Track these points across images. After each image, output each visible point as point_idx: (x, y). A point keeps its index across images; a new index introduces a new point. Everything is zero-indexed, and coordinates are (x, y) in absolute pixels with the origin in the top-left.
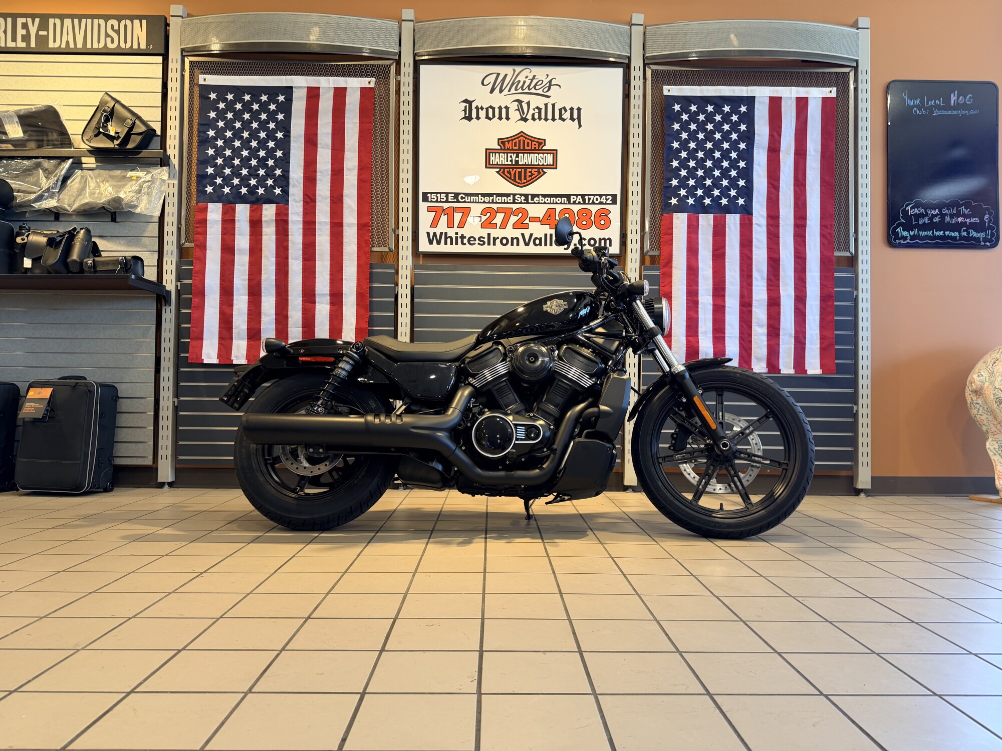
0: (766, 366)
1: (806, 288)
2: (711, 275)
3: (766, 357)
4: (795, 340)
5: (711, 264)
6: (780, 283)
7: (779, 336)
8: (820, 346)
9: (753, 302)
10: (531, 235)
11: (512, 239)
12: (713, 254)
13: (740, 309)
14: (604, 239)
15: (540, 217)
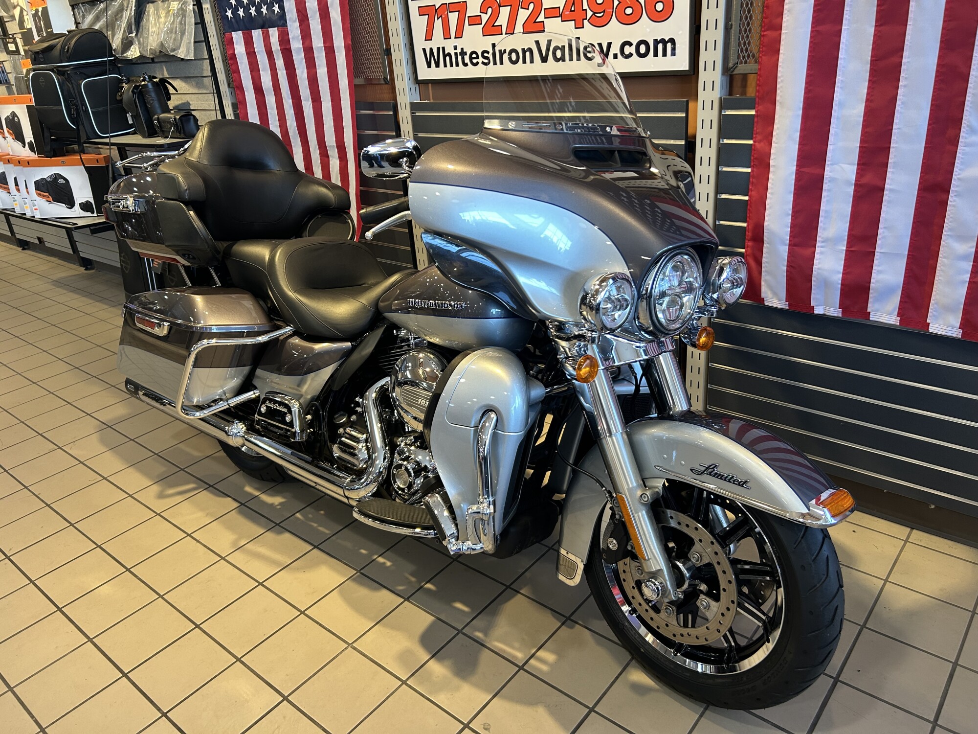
0: (958, 325)
3: (962, 306)
10: (549, 42)
11: (524, 51)
12: (871, 69)
14: (663, 41)
15: (559, 8)
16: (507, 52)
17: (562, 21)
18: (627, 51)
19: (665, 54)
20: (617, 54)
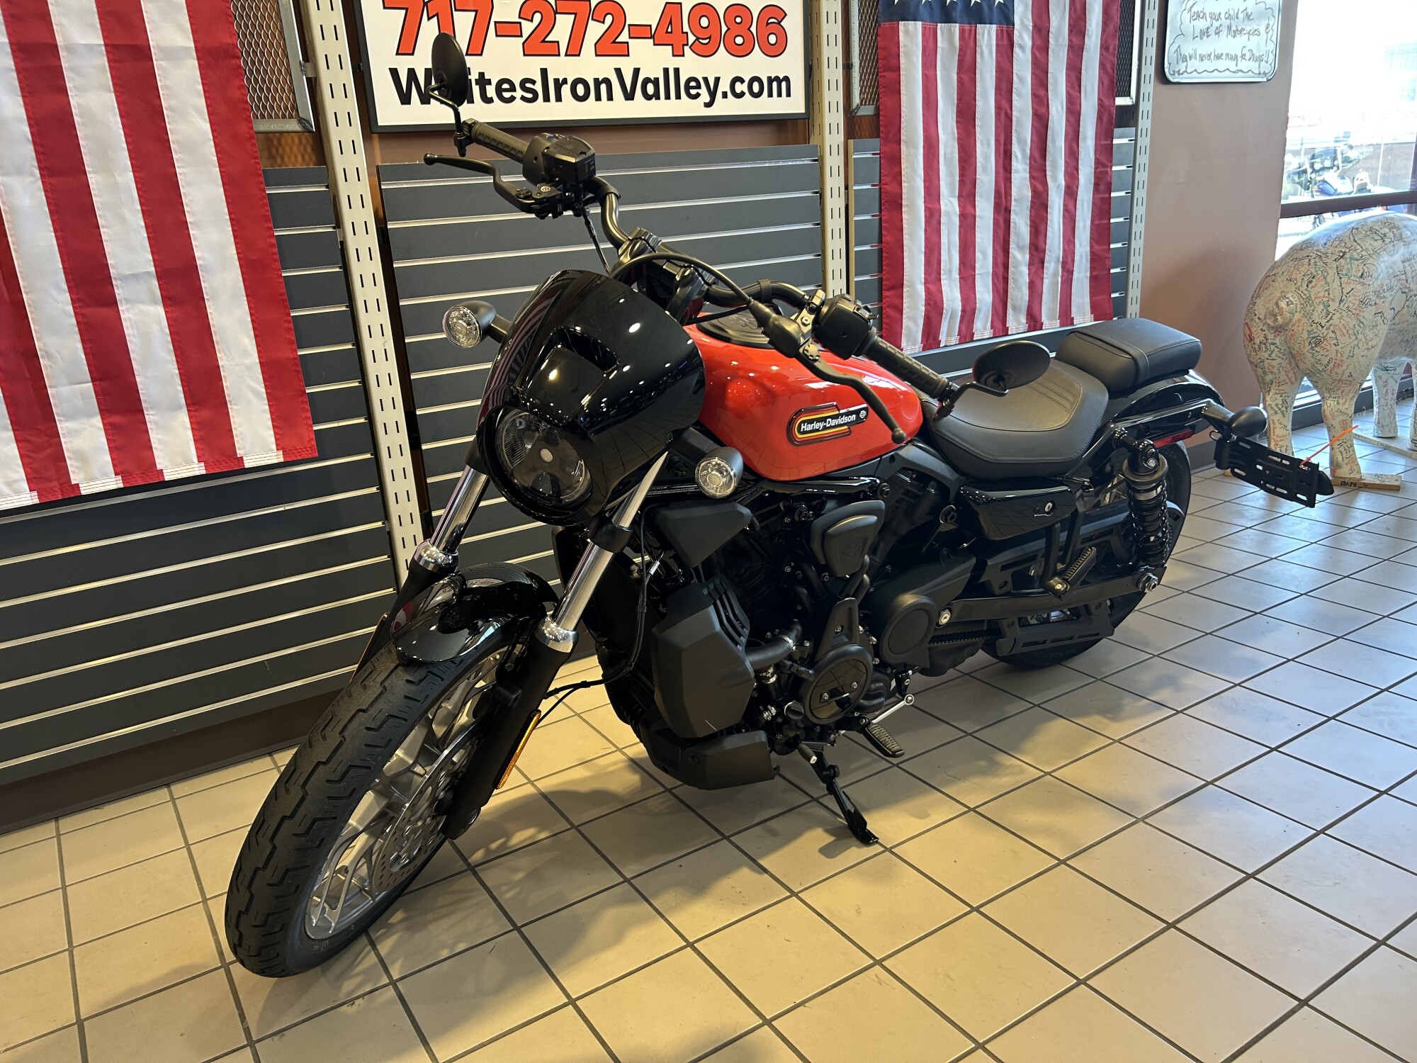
0: (1025, 322)
1: (1077, 170)
2: (957, 156)
3: (1027, 304)
4: (1062, 267)
5: (956, 131)
6: (1047, 163)
7: (1043, 262)
8: (1091, 273)
9: (1013, 203)
10: (637, 71)
11: (597, 83)
13: (994, 219)
14: (777, 78)
15: (650, 26)
16: (570, 82)
17: (655, 44)
18: (738, 90)
19: (780, 95)
20: (726, 92)
